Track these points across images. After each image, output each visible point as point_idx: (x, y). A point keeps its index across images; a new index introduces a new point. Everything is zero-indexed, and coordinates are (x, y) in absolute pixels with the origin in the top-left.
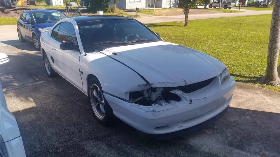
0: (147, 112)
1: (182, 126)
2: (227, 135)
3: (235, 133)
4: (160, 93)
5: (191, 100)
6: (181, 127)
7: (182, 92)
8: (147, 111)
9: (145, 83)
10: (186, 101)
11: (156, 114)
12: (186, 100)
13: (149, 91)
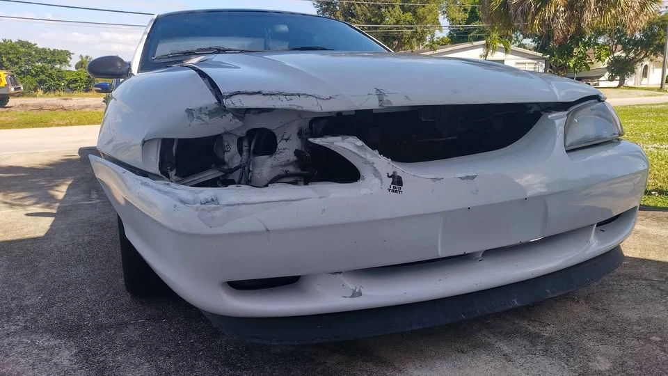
0: (179, 204)
1: (360, 294)
2: (590, 364)
3: (630, 363)
4: (293, 158)
5: (400, 178)
6: (352, 297)
7: (360, 143)
8: (183, 202)
9: (211, 100)
10: (377, 181)
11: (217, 213)
12: (376, 173)
13: (245, 149)
